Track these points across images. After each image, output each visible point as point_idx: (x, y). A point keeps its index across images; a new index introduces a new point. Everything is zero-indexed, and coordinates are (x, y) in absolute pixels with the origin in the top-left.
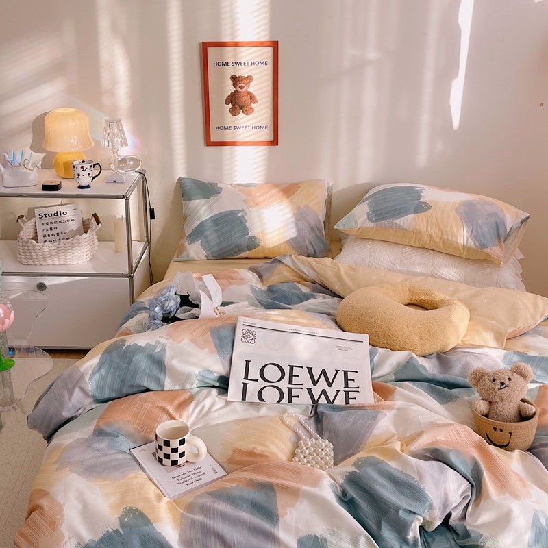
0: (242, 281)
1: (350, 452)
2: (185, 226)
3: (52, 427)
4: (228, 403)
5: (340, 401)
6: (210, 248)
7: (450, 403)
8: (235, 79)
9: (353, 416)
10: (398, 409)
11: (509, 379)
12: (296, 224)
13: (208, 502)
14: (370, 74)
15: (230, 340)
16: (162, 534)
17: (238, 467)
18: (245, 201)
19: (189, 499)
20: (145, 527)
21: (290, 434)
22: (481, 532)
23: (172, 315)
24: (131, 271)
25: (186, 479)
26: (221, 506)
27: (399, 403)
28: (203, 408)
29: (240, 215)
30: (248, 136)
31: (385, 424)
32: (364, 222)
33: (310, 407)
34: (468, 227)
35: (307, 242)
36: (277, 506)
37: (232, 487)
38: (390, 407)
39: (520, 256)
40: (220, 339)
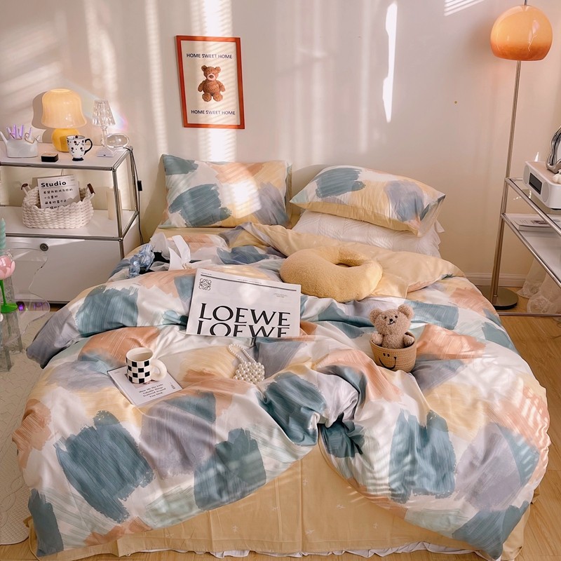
0: (211, 244)
2: (167, 197)
3: (47, 357)
4: (188, 336)
5: (274, 335)
6: (189, 217)
7: (358, 338)
8: (205, 69)
9: (281, 345)
10: (317, 341)
11: (396, 317)
12: (261, 199)
13: (164, 407)
14: (317, 71)
15: (190, 287)
17: (190, 383)
18: (217, 177)
19: (151, 406)
20: (114, 425)
21: (233, 359)
22: (362, 426)
23: (147, 268)
24: (121, 235)
25: (150, 393)
26: (174, 410)
27: (318, 336)
28: (167, 340)
29: (213, 188)
30: (219, 120)
31: (305, 350)
32: (313, 198)
33: (251, 340)
34: (392, 203)
35: (270, 214)
36: (215, 408)
37: (183, 396)
38: (311, 340)
39: (441, 230)
40: (182, 286)
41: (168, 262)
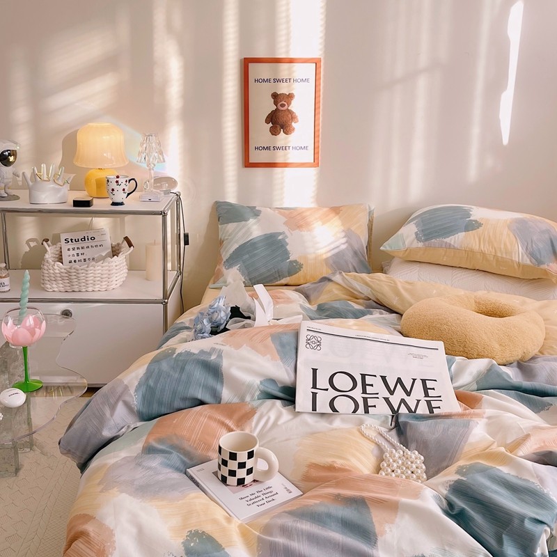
0: (290, 300)
1: (445, 464)
2: (221, 251)
5: (423, 409)
6: (249, 274)
7: (542, 412)
8: (275, 96)
9: (442, 425)
10: (489, 418)
13: (289, 522)
15: (293, 346)
17: (316, 484)
18: (285, 224)
19: (263, 521)
20: (216, 554)
21: (372, 446)
23: (222, 327)
24: (166, 296)
25: (255, 500)
26: (306, 526)
27: (489, 411)
28: (268, 420)
29: (280, 237)
32: (412, 244)
33: (390, 417)
37: (315, 504)
40: (283, 345)
41: (252, 318)
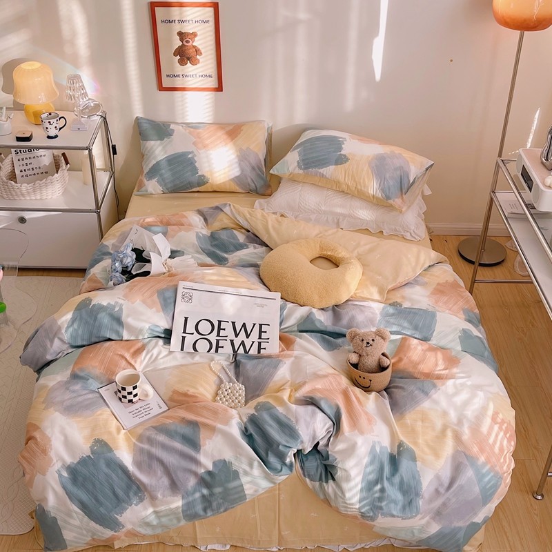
0: (190, 226)
1: (257, 393)
2: (143, 163)
4: (171, 352)
5: (254, 351)
6: (165, 185)
7: (335, 350)
8: (181, 34)
9: (261, 364)
10: (296, 357)
11: (373, 340)
12: (240, 164)
13: (153, 434)
15: (172, 300)
16: (121, 458)
17: (176, 404)
18: (194, 143)
19: (140, 431)
20: (109, 454)
21: (215, 378)
22: (336, 457)
23: (129, 270)
24: (98, 207)
25: (138, 414)
26: (162, 438)
27: (297, 352)
28: (152, 355)
29: (190, 156)
30: (195, 83)
31: (283, 372)
32: (294, 169)
33: (232, 356)
34: (377, 179)
35: (249, 180)
36: (199, 438)
37: (170, 423)
38: (290, 356)
39: (428, 192)
40: (165, 300)
41: (149, 261)
